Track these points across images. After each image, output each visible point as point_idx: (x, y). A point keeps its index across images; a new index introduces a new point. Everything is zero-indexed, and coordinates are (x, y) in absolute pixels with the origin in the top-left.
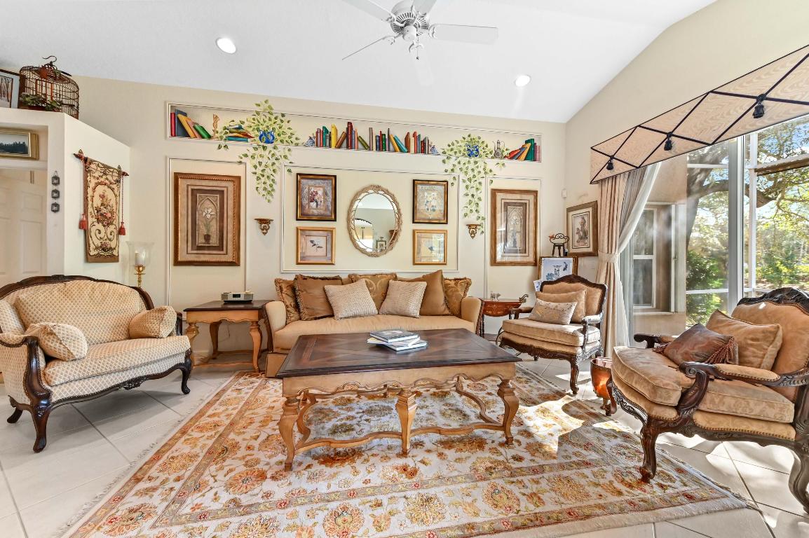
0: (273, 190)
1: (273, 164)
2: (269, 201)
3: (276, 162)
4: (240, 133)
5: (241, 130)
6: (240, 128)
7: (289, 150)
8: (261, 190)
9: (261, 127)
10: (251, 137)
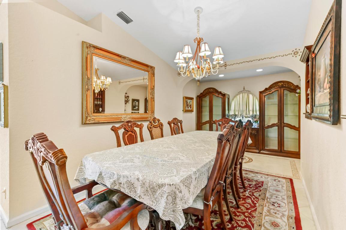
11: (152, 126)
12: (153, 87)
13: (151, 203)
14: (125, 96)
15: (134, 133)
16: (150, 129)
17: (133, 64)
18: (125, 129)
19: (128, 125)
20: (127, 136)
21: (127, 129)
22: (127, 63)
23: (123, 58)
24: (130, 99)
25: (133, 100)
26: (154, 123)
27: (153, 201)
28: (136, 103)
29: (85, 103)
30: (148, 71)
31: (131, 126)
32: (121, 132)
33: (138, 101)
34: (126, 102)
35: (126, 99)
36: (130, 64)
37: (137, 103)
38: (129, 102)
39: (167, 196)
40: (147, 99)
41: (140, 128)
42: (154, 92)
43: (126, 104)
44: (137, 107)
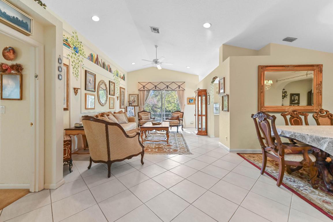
0: (78, 75)
1: (78, 63)
2: (77, 80)
3: (79, 62)
4: (67, 43)
5: (67, 42)
6: (67, 40)
7: (83, 59)
8: (74, 74)
9: (74, 44)
10: (71, 47)
11: (319, 116)
12: (320, 83)
13: (317, 146)
14: (282, 91)
15: (300, 119)
16: (316, 118)
17: (296, 68)
18: (291, 115)
19: (294, 113)
20: (293, 120)
21: (293, 116)
22: (291, 69)
23: (287, 66)
24: (288, 94)
25: (292, 95)
26: (321, 113)
27: (318, 145)
28: (295, 97)
29: (260, 100)
30: (314, 70)
31: (296, 114)
32: (288, 117)
33: (298, 95)
34: (284, 97)
35: (284, 95)
36: (293, 69)
37: (297, 97)
38: (287, 97)
39: (329, 143)
40: (313, 92)
41: (305, 116)
42: (322, 87)
43: (283, 99)
44: (297, 101)
